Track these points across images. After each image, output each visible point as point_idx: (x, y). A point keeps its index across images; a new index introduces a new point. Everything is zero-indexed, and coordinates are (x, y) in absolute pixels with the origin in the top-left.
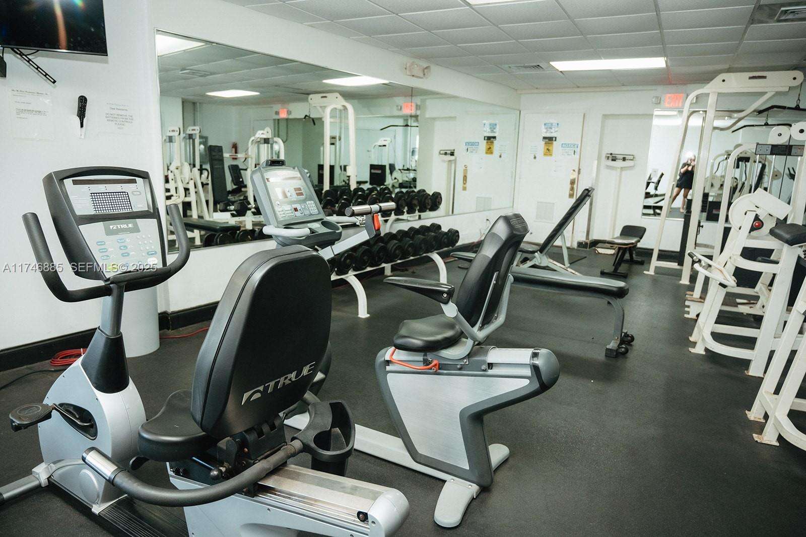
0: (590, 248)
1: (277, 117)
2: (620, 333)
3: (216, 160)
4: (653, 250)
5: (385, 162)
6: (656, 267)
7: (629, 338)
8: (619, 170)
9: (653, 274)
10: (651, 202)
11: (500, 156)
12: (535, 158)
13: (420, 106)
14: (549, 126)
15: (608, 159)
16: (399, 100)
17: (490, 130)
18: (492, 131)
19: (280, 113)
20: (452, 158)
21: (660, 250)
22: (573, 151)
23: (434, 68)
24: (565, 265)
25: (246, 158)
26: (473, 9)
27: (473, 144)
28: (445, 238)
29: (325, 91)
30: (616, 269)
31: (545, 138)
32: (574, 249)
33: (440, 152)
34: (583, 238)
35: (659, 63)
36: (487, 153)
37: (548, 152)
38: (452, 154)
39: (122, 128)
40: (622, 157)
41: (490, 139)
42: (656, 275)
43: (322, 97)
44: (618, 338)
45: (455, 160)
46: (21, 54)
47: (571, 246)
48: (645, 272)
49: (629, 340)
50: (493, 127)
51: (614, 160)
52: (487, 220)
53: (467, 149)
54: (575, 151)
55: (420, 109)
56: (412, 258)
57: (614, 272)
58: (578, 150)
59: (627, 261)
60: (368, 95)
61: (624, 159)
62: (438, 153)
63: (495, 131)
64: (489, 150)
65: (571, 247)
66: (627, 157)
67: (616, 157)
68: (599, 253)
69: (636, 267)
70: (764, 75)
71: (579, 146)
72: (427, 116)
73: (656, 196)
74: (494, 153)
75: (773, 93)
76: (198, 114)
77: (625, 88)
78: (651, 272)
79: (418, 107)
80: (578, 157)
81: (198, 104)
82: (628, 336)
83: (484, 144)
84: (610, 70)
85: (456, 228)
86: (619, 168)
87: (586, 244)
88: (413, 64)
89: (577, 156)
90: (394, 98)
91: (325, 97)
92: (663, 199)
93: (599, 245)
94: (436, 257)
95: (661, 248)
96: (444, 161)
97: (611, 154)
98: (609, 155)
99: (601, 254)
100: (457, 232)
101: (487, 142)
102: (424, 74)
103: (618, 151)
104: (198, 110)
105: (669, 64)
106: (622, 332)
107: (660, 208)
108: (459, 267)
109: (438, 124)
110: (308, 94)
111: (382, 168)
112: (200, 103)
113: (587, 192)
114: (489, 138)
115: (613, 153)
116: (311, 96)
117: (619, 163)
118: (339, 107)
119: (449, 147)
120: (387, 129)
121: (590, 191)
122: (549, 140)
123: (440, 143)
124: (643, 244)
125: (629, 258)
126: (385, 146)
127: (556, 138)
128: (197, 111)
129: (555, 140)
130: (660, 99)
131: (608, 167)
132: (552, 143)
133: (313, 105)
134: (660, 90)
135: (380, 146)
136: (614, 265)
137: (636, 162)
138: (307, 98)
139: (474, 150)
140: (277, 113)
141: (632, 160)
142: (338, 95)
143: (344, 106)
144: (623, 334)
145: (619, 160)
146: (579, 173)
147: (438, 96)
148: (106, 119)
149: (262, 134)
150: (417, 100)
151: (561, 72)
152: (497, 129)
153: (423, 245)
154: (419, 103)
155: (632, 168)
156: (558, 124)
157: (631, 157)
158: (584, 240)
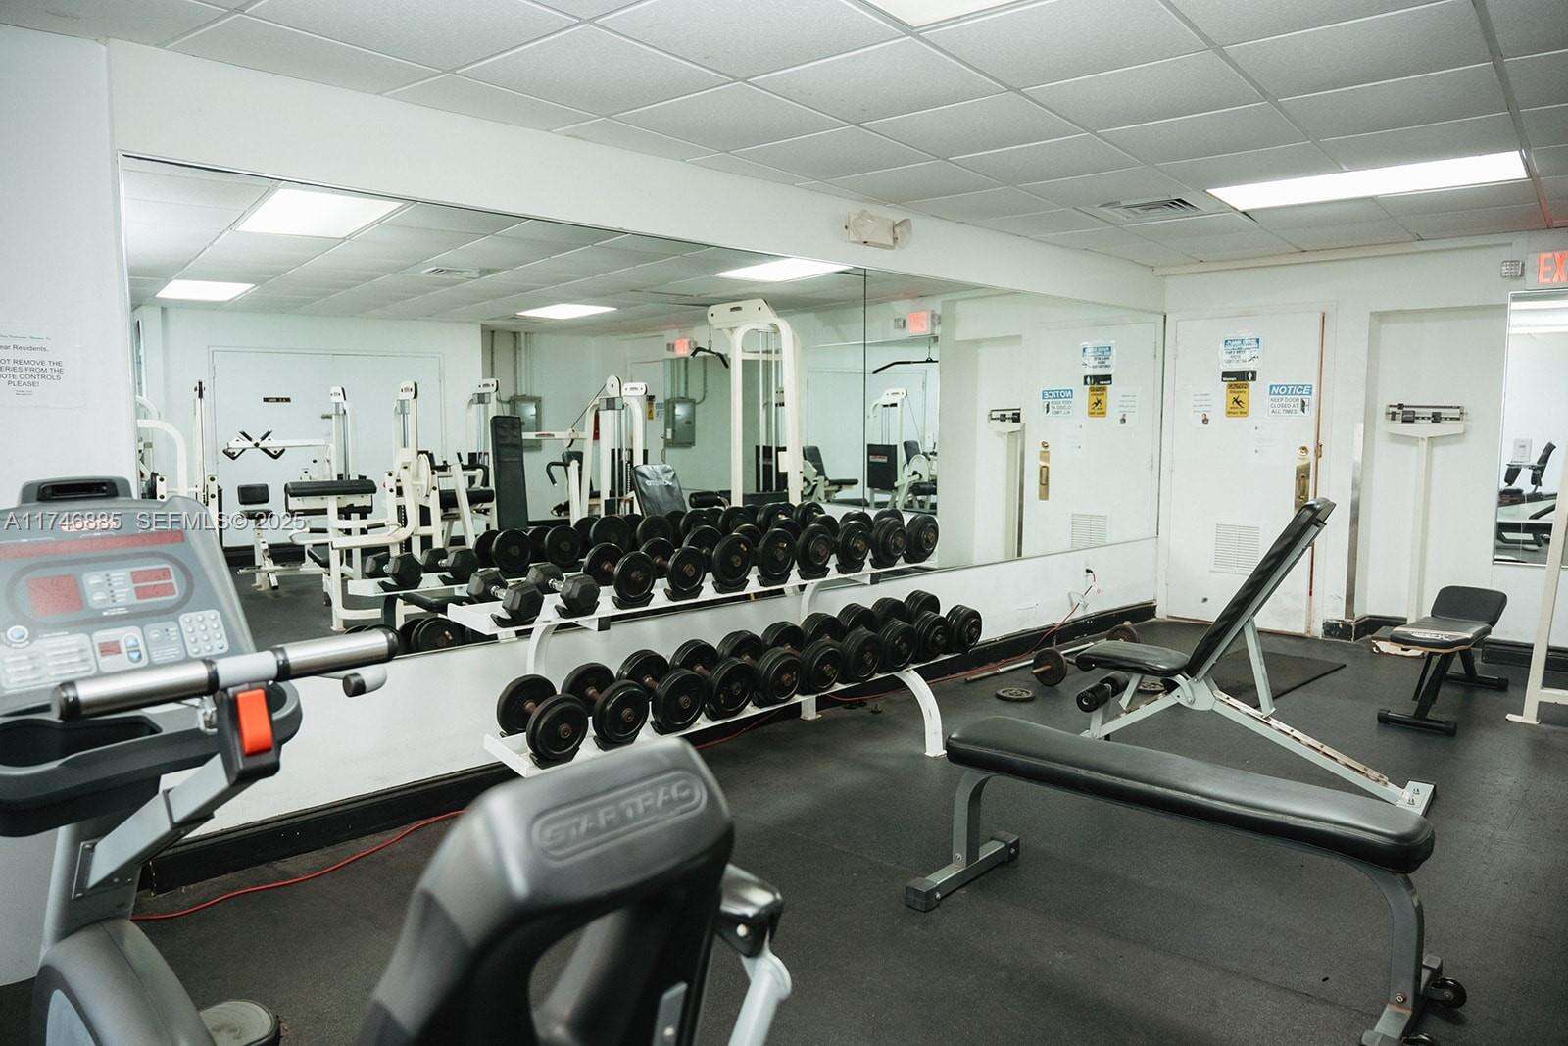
0: (1355, 640)
1: (671, 355)
2: (1411, 970)
3: (506, 446)
4: (1530, 647)
5: (896, 440)
6: (1541, 704)
7: (1448, 994)
8: (1425, 444)
9: (1534, 722)
10: (1522, 513)
11: (1123, 421)
12: (1206, 421)
13: (939, 317)
14: (1233, 346)
15: (1393, 418)
16: (902, 308)
17: (1096, 363)
18: (1102, 364)
19: (676, 347)
20: (1016, 426)
21: (1550, 649)
22: (1300, 403)
23: (919, 223)
24: (1257, 706)
25: (573, 441)
26: (923, 40)
27: (1059, 395)
28: (936, 634)
29: (737, 297)
30: (1422, 711)
31: (1226, 374)
32: (1315, 640)
33: (991, 415)
34: (1338, 614)
35: (1505, 167)
36: (1091, 414)
37: (1237, 406)
38: (1016, 418)
39: (30, 393)
40: (1429, 412)
41: (1099, 382)
42: (1544, 726)
43: (732, 309)
44: (1405, 1000)
45: (1022, 431)
47: (1309, 632)
48: (1511, 717)
49: (1448, 1000)
50: (1103, 354)
51: (1409, 420)
52: (1088, 571)
53: (1048, 406)
54: (1303, 402)
55: (939, 323)
56: (839, 687)
57: (1415, 717)
58: (1312, 400)
59: (1455, 680)
60: (832, 301)
61: (1436, 418)
62: (986, 417)
63: (1107, 362)
64: (1097, 408)
65: (1308, 635)
66: (1444, 412)
67: (1413, 413)
68: (1381, 652)
69: (1486, 700)
71: (1314, 391)
72: (959, 336)
73: (1535, 497)
74: (1107, 413)
76: (523, 355)
77: (1422, 246)
78: (1529, 717)
79: (936, 319)
80: (1314, 415)
81: (523, 335)
82: (1444, 984)
83: (1083, 395)
84: (1372, 199)
85: (972, 605)
86: (1422, 439)
87: (1347, 627)
88: (863, 214)
89: (1311, 412)
90: (893, 303)
91: (738, 308)
92: (1552, 508)
93: (1383, 631)
94: (913, 679)
95: (1554, 643)
96: (1000, 434)
97: (1401, 406)
98: (1396, 410)
99: (1388, 654)
100: (976, 615)
101: (1092, 390)
102: (895, 239)
103: (1418, 396)
104: (523, 346)
105: (1536, 168)
106: (1419, 966)
107: (1548, 528)
108: (999, 697)
109: (985, 354)
110: (709, 306)
111: (890, 451)
112: (526, 334)
113: (1309, 513)
114: (1097, 379)
115: (1404, 402)
116: (711, 310)
117: (1423, 429)
118: (764, 327)
119: (1009, 403)
120: (885, 370)
121: (1319, 510)
122: (1239, 378)
123: (993, 395)
124: (1503, 631)
125: (1462, 671)
126: (895, 405)
127: (1254, 373)
128: (520, 349)
129: (1254, 379)
130: (1523, 265)
131: (1396, 438)
132: (1246, 387)
133: (717, 327)
134: (1520, 246)
135: (885, 406)
136: (1416, 697)
137: (1469, 423)
138: (706, 312)
139: (1063, 407)
140: (671, 347)
141: (1458, 419)
142: (761, 302)
143: (773, 325)
144: (1425, 974)
145: (1421, 421)
146: (1318, 454)
147: (980, 293)
149: (632, 389)
150: (936, 305)
151: (1244, 213)
152: (1113, 361)
153: (867, 655)
154: (939, 311)
155: (1458, 437)
156: (1258, 341)
157: (1456, 413)
158: (1342, 616)
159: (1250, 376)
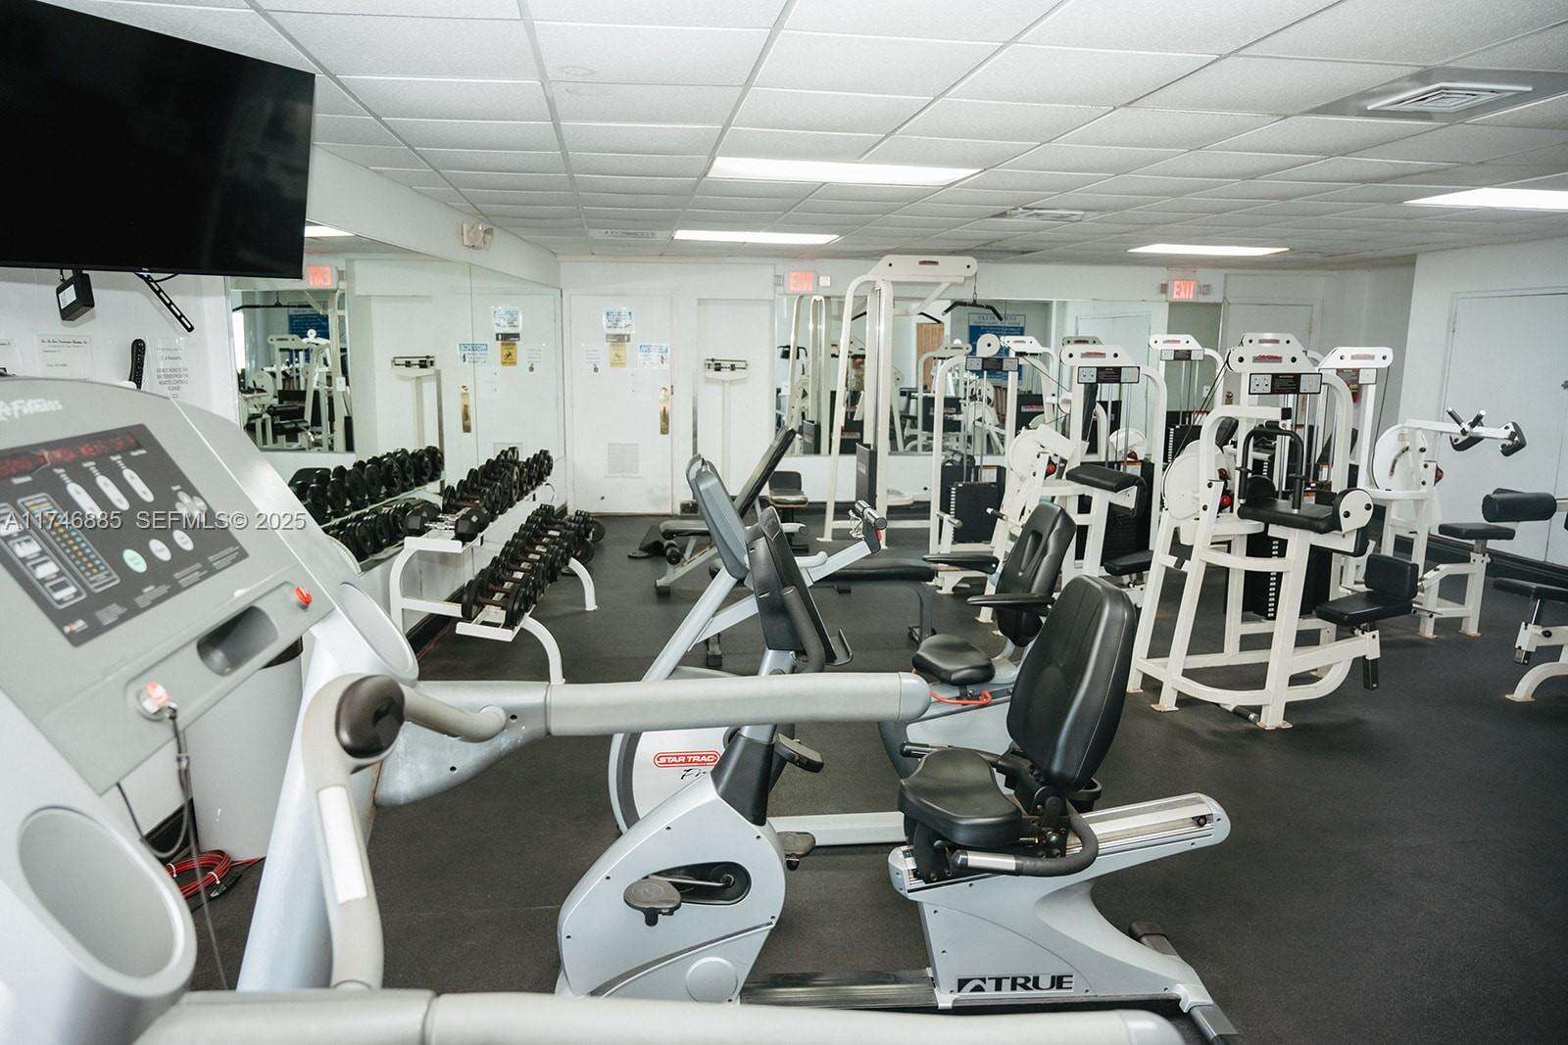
4: (825, 503)
6: (834, 530)
8: (724, 384)
9: (830, 540)
11: (532, 369)
12: (596, 370)
14: (614, 317)
15: (709, 368)
17: (506, 323)
18: (511, 324)
20: (426, 372)
21: (836, 503)
22: (660, 357)
27: (474, 347)
31: (608, 337)
33: (394, 361)
36: (504, 363)
37: (618, 362)
38: (425, 365)
40: (728, 364)
41: (508, 339)
45: (435, 375)
46: (148, 280)
48: (818, 539)
50: (512, 317)
51: (718, 369)
53: (464, 357)
54: (662, 357)
55: (344, 279)
58: (668, 356)
61: (733, 368)
62: (389, 363)
63: (515, 323)
64: (509, 359)
65: (671, 513)
66: (737, 365)
67: (719, 364)
70: (935, 260)
71: (669, 350)
74: (518, 362)
75: (948, 284)
78: (827, 537)
80: (669, 367)
83: (496, 348)
86: (724, 381)
89: (666, 365)
95: (837, 499)
96: (403, 378)
97: (713, 360)
98: (710, 362)
101: (502, 344)
103: (723, 355)
114: (506, 337)
115: (716, 358)
117: (725, 374)
119: (417, 352)
122: (618, 340)
127: (629, 336)
129: (628, 340)
130: (784, 277)
131: (708, 380)
132: (624, 346)
139: (478, 358)
141: (745, 369)
145: (724, 370)
146: (672, 392)
148: (158, 380)
152: (521, 320)
154: (342, 268)
155: (743, 380)
156: (630, 314)
157: (743, 365)
158: (691, 499)
159: (626, 338)
